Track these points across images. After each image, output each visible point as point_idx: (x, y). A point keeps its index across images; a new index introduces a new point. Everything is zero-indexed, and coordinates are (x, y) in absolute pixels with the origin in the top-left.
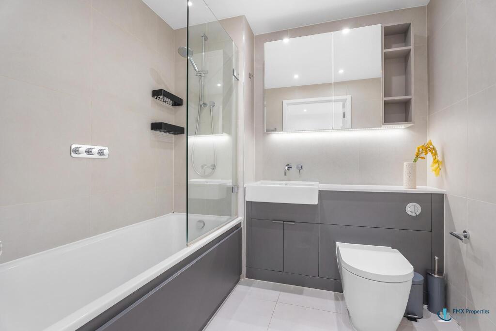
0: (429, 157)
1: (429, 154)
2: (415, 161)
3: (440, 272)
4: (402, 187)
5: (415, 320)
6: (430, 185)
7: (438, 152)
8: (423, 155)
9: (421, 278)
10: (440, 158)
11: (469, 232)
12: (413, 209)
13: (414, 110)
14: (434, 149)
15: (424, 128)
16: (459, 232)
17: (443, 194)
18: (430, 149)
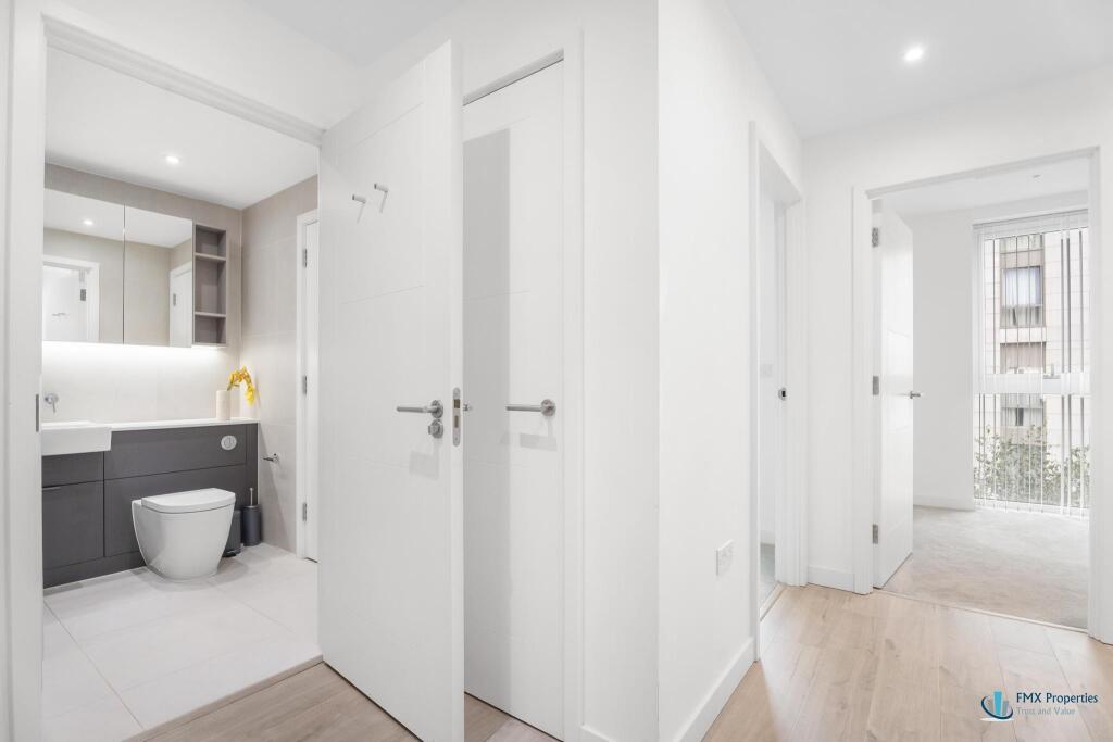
0: (243, 385)
1: (244, 382)
2: (229, 389)
3: (255, 503)
4: (216, 419)
5: (234, 555)
6: (243, 416)
7: (253, 381)
8: (237, 383)
9: (239, 512)
10: (254, 387)
11: (279, 454)
12: (228, 443)
13: (229, 328)
14: (248, 376)
15: (237, 352)
16: (271, 456)
17: (257, 424)
18: (243, 376)
